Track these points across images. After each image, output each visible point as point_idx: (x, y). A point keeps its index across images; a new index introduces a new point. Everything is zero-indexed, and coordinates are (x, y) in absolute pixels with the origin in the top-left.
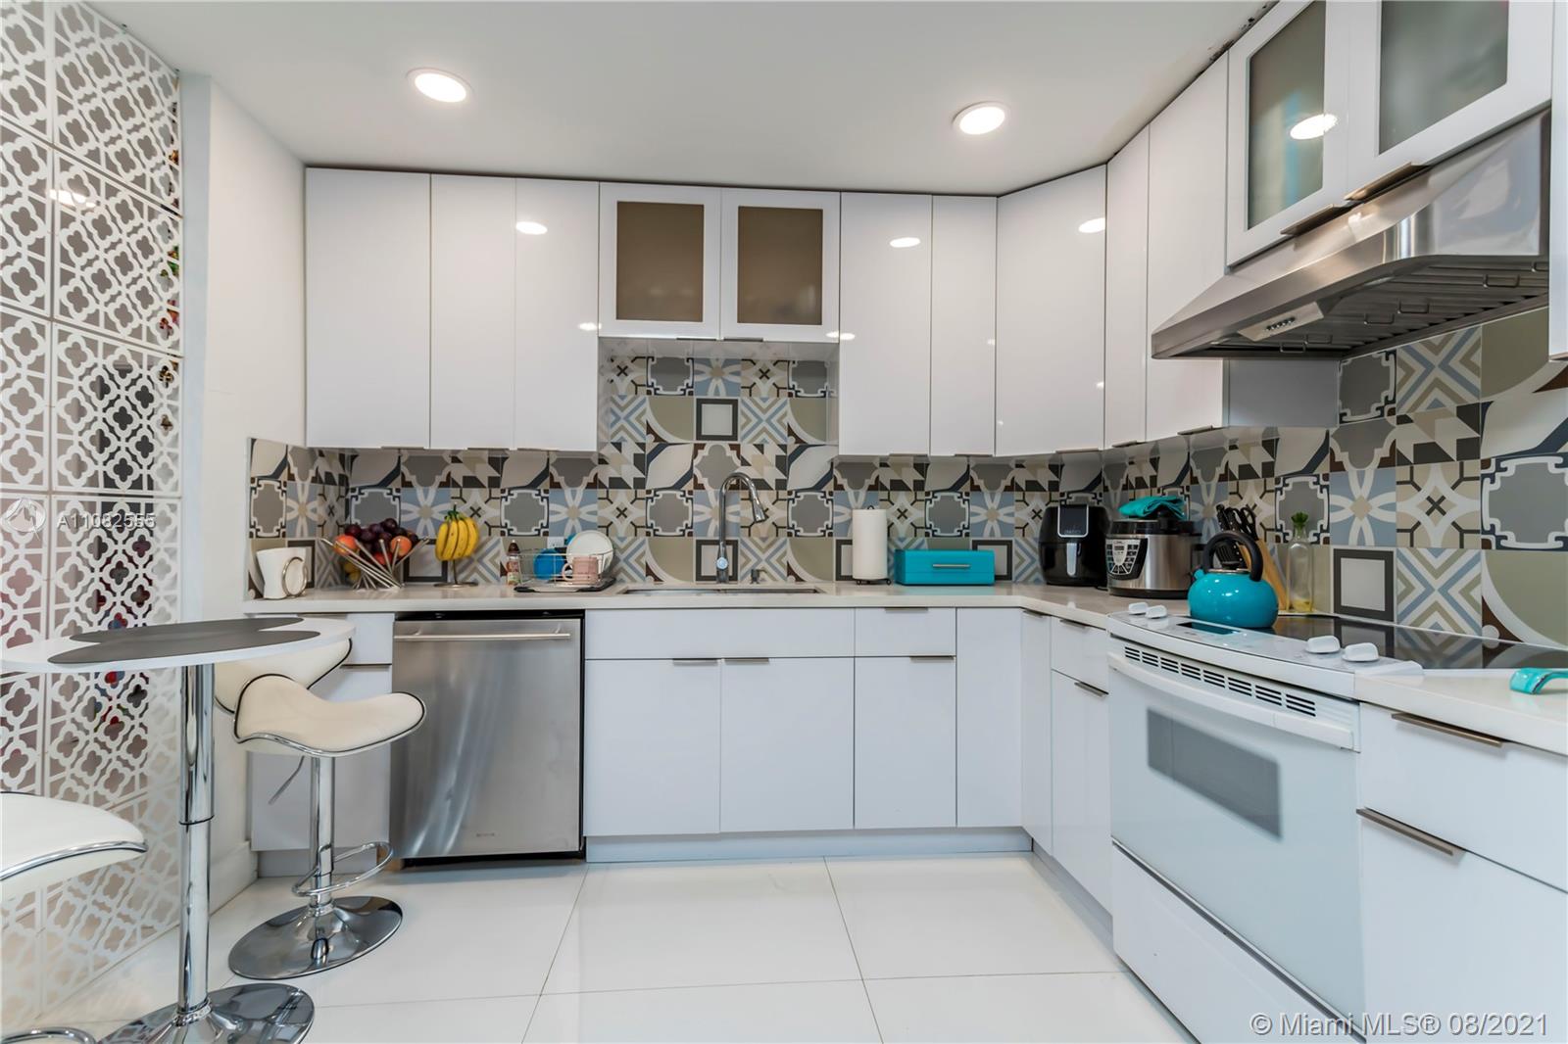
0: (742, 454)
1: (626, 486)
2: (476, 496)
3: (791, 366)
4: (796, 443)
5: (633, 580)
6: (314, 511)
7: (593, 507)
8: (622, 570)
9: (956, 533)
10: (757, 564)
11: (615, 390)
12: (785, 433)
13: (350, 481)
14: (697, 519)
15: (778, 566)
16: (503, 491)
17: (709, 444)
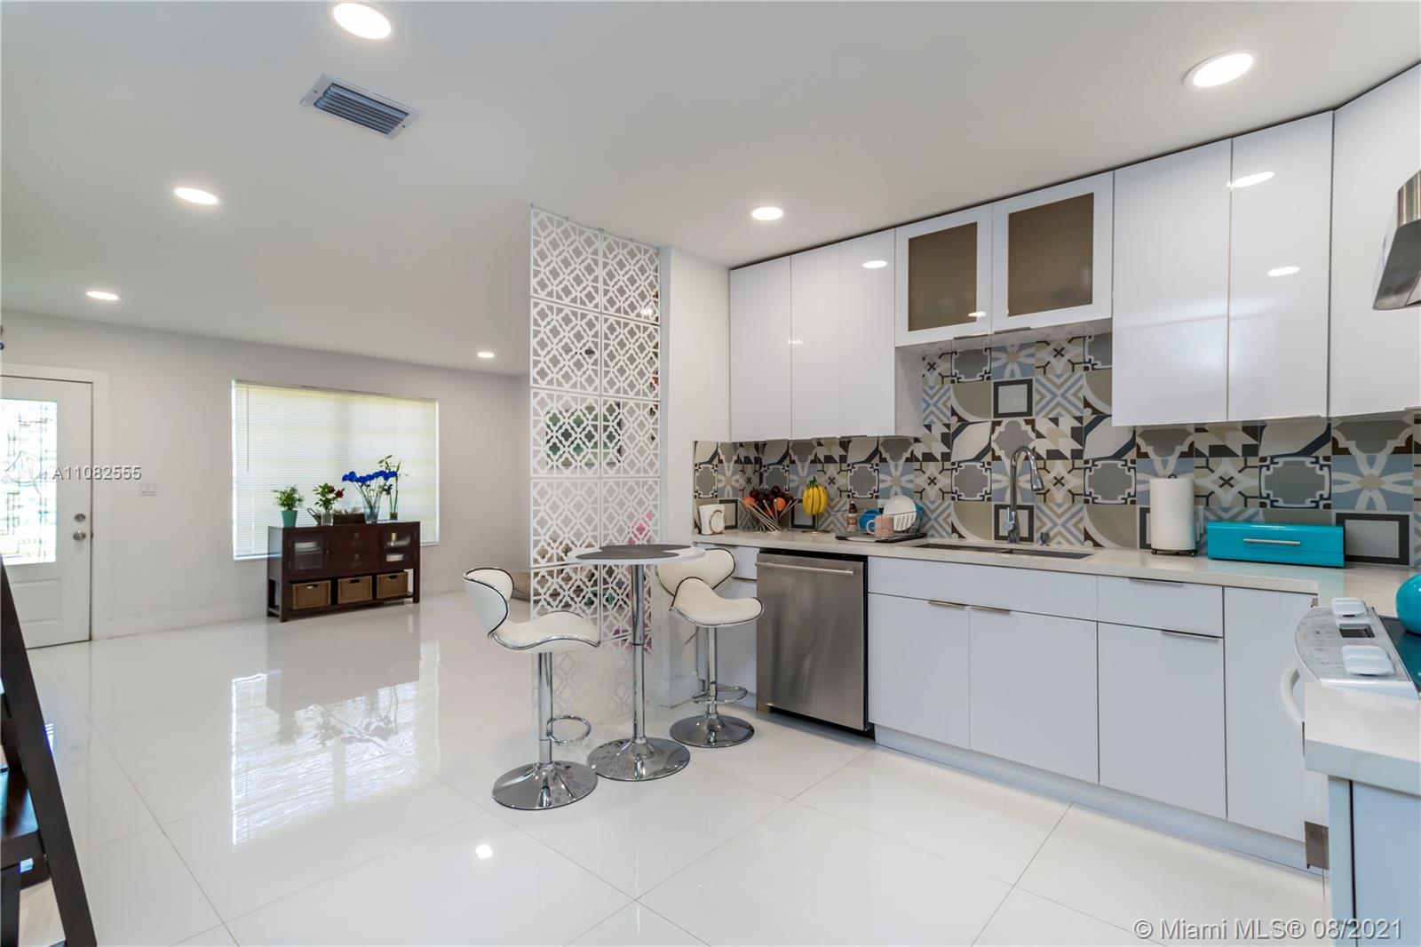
0: (1037, 427)
1: (934, 459)
2: (832, 469)
3: (1088, 340)
4: (1093, 414)
5: (942, 536)
6: (737, 481)
7: (910, 477)
8: (932, 527)
9: (1308, 503)
10: (1052, 528)
11: (925, 383)
12: (1081, 405)
13: (763, 461)
14: (995, 486)
15: (1074, 530)
16: (849, 465)
17: (1005, 421)
